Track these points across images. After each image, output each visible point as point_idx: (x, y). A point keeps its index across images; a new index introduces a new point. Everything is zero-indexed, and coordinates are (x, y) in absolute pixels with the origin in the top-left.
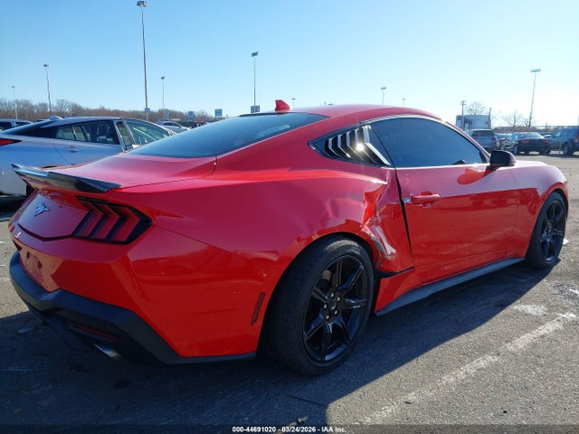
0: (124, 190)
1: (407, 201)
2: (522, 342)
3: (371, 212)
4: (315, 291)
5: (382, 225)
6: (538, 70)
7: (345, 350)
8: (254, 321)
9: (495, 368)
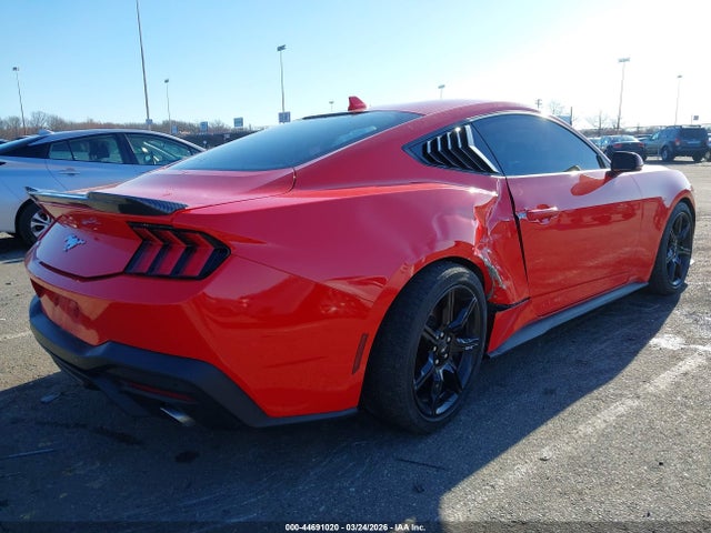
0: (192, 212)
1: (522, 216)
2: (663, 381)
3: (482, 232)
4: (425, 330)
5: (494, 247)
6: (627, 60)
7: (458, 400)
8: (355, 370)
9: (638, 413)
